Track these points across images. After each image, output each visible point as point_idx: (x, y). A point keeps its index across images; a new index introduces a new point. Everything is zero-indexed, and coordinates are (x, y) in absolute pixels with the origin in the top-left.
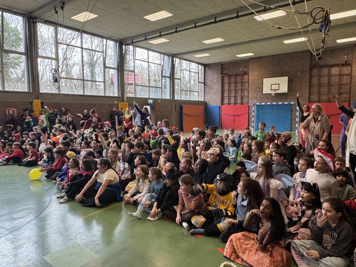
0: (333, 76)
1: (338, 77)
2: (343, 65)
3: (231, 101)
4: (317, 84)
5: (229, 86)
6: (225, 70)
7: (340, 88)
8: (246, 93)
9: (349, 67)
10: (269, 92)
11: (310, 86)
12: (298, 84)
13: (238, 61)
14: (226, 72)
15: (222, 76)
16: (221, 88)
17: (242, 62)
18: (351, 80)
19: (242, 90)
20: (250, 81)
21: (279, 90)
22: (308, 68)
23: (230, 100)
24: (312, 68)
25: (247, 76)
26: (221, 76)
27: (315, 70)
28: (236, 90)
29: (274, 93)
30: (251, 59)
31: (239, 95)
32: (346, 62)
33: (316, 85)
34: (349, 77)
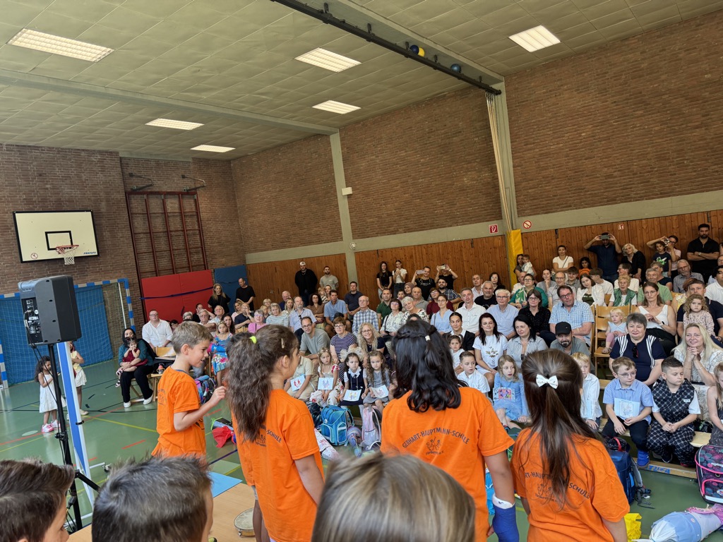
1: (178, 219)
4: (144, 233)
18: (199, 226)
22: (121, 196)
24: (129, 196)
32: (188, 190)
34: (195, 219)
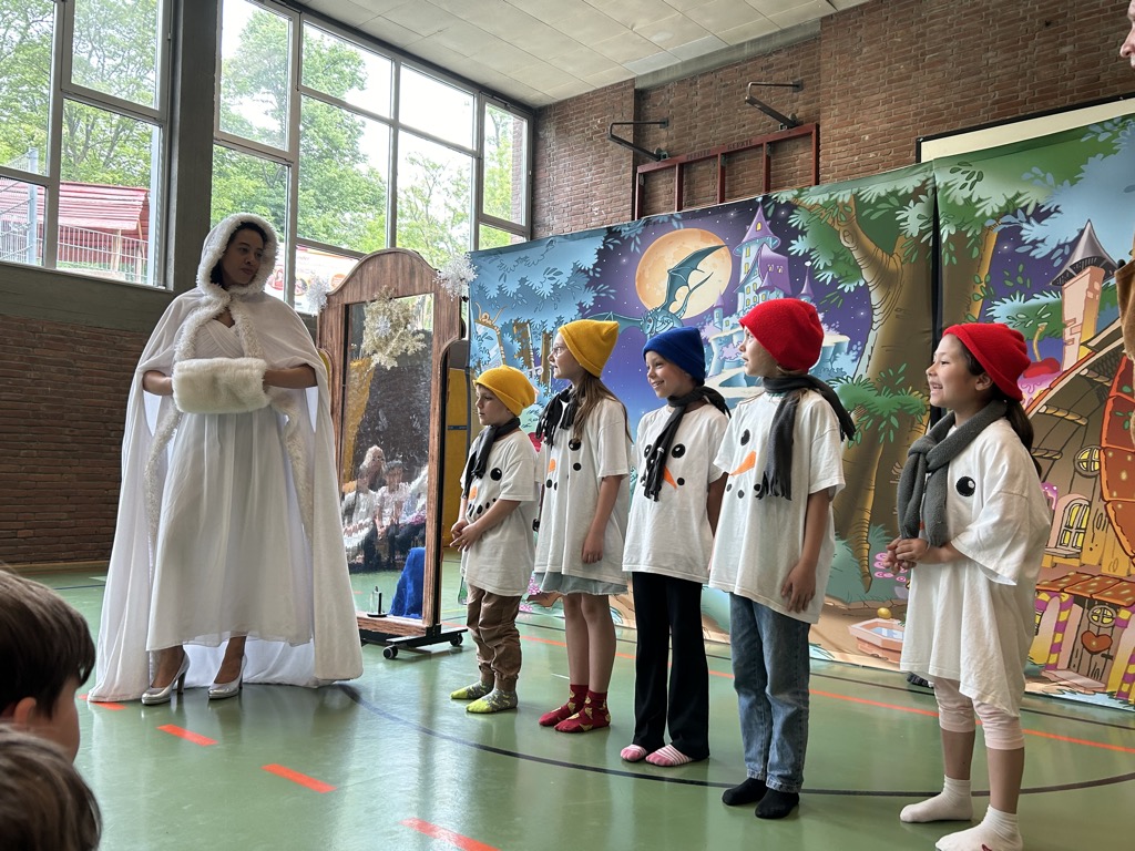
6: (663, 133)
13: (747, 51)
14: (663, 146)
15: (640, 170)
17: (771, 59)
26: (635, 172)
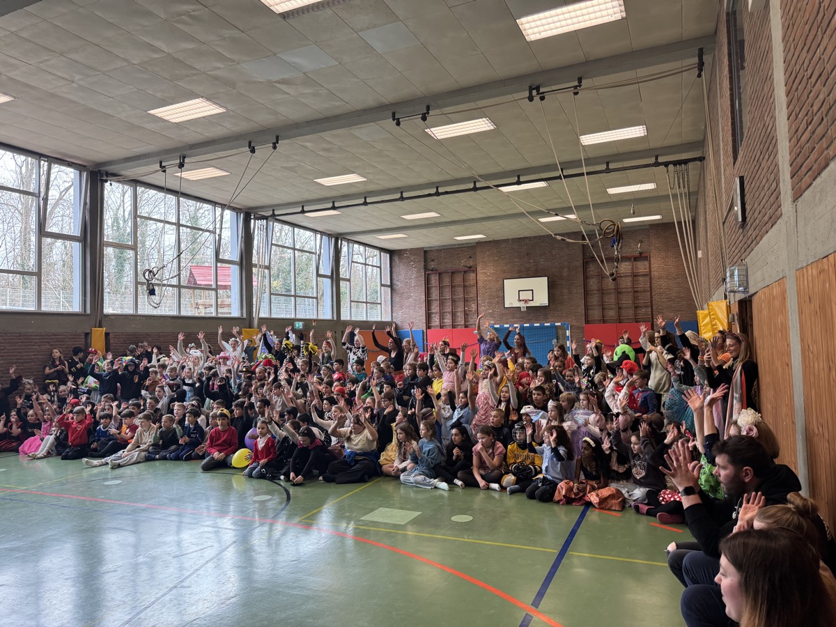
0: (621, 277)
1: (630, 278)
2: (636, 259)
3: (445, 321)
4: (597, 290)
5: (441, 293)
6: (432, 263)
7: (635, 298)
8: (474, 306)
9: (647, 263)
10: (517, 304)
11: (586, 293)
12: (565, 291)
13: (457, 246)
14: (433, 266)
15: (427, 273)
16: (424, 297)
17: (463, 248)
18: (651, 283)
19: (466, 300)
20: (480, 284)
21: (533, 300)
22: (581, 263)
23: (443, 319)
24: (586, 262)
25: (472, 275)
26: (425, 273)
27: (591, 265)
28: (453, 301)
29: (525, 305)
30: (479, 243)
31: (460, 309)
32: (640, 254)
33: (595, 292)
34: (648, 278)
